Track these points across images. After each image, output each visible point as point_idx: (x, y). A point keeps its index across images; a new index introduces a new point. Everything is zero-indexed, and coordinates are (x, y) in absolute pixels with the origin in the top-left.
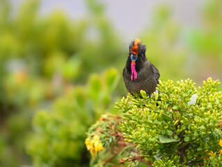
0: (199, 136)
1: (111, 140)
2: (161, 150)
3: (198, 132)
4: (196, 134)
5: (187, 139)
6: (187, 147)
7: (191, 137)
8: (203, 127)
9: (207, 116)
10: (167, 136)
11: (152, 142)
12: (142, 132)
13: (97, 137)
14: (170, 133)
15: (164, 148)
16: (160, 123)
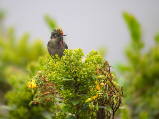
0: (85, 78)
1: (41, 83)
2: (65, 85)
3: (84, 76)
4: (83, 77)
5: (78, 80)
6: (79, 85)
7: (80, 79)
8: (86, 73)
9: (89, 67)
10: (68, 78)
11: (59, 80)
12: (54, 74)
13: (34, 81)
14: (69, 76)
15: (66, 84)
16: (64, 71)
